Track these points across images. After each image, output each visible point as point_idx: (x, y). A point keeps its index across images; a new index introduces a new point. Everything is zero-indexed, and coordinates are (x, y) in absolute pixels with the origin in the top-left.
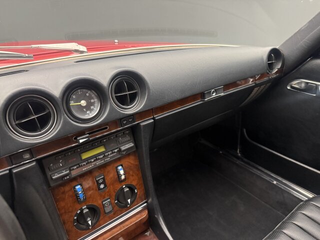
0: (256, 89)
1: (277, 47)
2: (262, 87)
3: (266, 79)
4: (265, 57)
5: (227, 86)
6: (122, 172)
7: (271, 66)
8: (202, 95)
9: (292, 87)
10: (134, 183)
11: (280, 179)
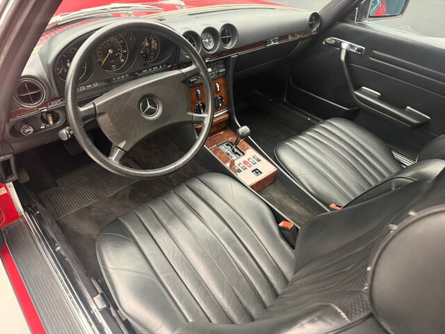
0: (300, 42)
1: (318, 12)
2: (305, 41)
3: (307, 35)
4: (308, 18)
5: (281, 38)
6: (218, 86)
7: (311, 26)
8: (265, 42)
9: (326, 43)
10: (223, 95)
11: (313, 116)
